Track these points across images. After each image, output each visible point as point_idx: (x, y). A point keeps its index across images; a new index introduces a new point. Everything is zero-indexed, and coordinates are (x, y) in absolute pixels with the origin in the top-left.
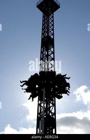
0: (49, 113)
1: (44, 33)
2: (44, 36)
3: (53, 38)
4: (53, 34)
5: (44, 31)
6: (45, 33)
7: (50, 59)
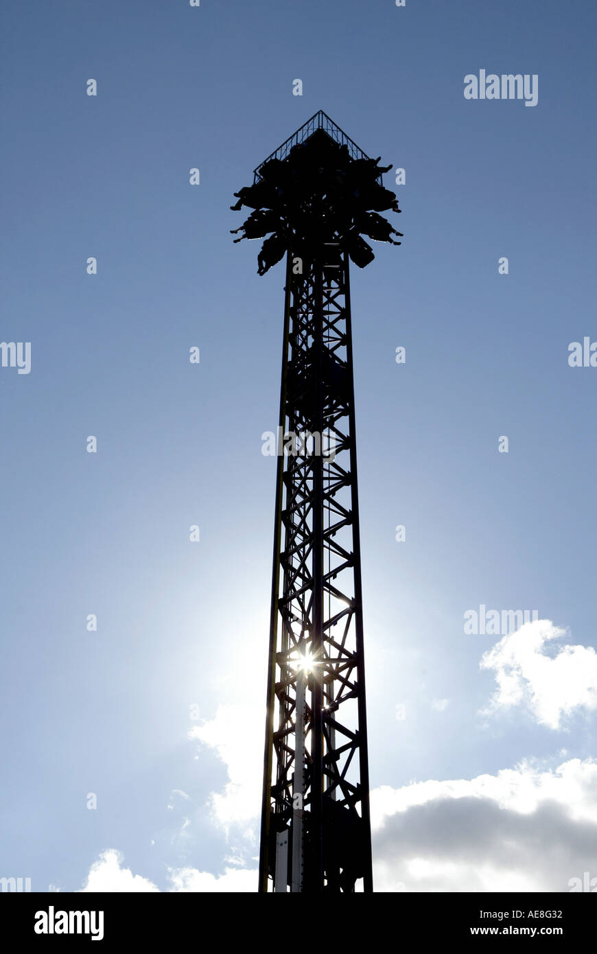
0: (332, 789)
1: (297, 331)
2: (297, 349)
3: (344, 359)
4: (346, 340)
5: (297, 322)
6: (304, 333)
7: (329, 479)
